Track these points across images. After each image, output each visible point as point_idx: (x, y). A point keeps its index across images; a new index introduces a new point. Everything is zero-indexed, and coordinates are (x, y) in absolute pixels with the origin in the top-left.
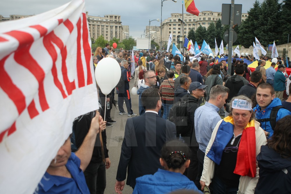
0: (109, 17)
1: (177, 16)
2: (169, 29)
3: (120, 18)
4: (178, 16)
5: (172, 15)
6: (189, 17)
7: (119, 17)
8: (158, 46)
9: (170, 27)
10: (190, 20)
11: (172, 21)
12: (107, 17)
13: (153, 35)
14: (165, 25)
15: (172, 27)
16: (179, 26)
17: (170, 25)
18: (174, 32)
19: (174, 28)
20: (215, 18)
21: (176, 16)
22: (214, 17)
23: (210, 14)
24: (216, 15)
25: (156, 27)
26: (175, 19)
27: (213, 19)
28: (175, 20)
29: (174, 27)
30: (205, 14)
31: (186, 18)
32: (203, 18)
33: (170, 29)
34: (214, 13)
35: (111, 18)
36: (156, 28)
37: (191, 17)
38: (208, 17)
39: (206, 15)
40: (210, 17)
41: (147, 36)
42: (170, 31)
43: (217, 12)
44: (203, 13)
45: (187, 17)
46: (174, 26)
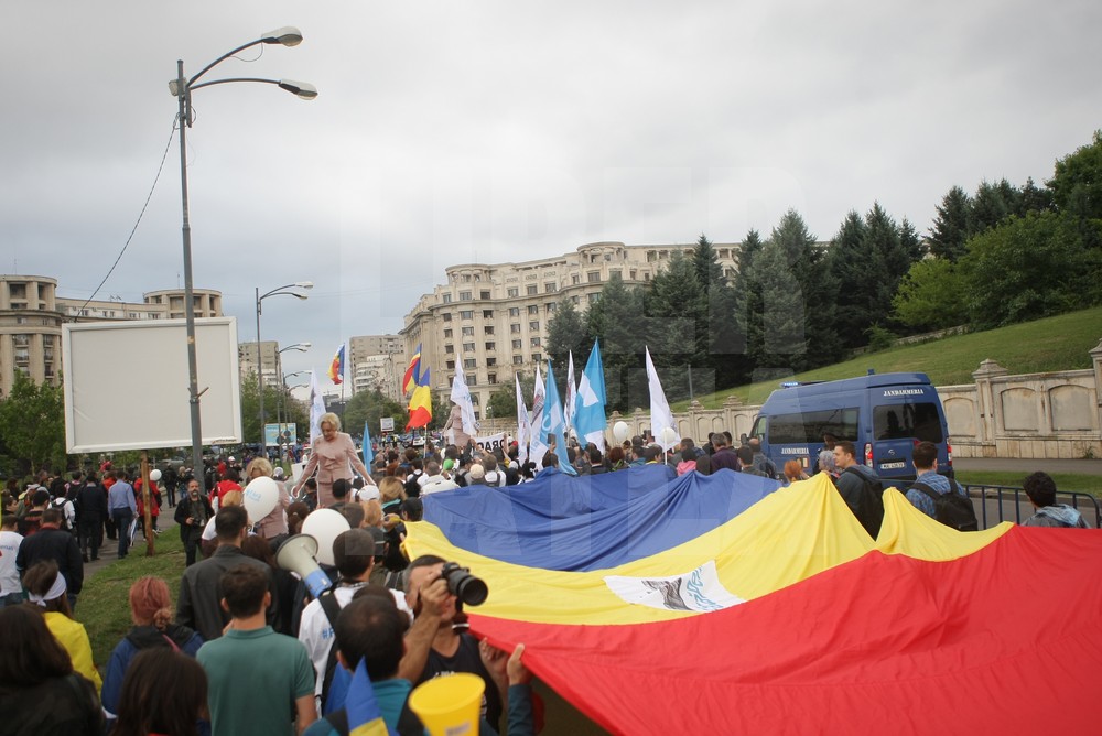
0: (165, 300)
1: (472, 278)
2: (443, 334)
3: (216, 302)
4: (477, 276)
5: (451, 272)
6: (529, 278)
7: (212, 300)
8: (400, 416)
9: (446, 325)
10: (532, 289)
11: (453, 300)
12: (158, 299)
13: (381, 371)
14: (425, 318)
15: (457, 324)
16: (485, 316)
17: (448, 317)
18: (469, 347)
19: (464, 330)
20: (639, 268)
21: (468, 276)
22: (634, 267)
23: (614, 257)
24: (642, 257)
25: (391, 340)
26: (466, 287)
27: (633, 274)
28: (465, 295)
29: (467, 323)
30: (593, 257)
31: (515, 280)
32: (590, 275)
33: (448, 332)
34: (630, 252)
35: (174, 303)
36: (391, 343)
37: (535, 277)
38: (609, 267)
39: (597, 259)
40: (618, 266)
41: (355, 380)
42: (448, 341)
43: (644, 247)
44: (586, 256)
45: (516, 275)
46: (464, 318)
